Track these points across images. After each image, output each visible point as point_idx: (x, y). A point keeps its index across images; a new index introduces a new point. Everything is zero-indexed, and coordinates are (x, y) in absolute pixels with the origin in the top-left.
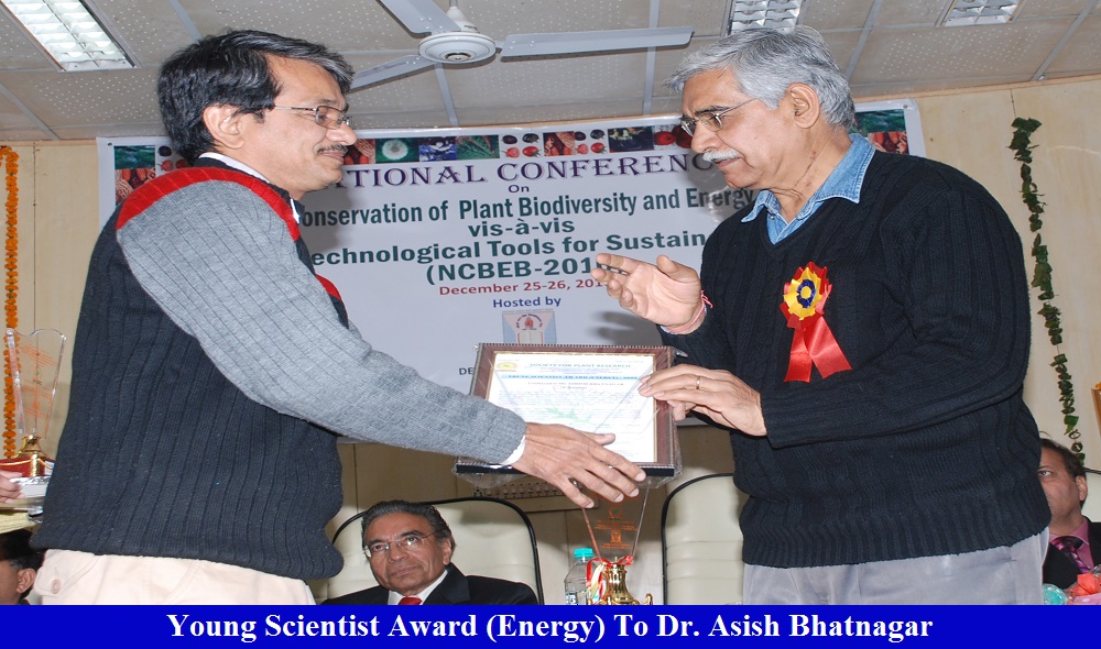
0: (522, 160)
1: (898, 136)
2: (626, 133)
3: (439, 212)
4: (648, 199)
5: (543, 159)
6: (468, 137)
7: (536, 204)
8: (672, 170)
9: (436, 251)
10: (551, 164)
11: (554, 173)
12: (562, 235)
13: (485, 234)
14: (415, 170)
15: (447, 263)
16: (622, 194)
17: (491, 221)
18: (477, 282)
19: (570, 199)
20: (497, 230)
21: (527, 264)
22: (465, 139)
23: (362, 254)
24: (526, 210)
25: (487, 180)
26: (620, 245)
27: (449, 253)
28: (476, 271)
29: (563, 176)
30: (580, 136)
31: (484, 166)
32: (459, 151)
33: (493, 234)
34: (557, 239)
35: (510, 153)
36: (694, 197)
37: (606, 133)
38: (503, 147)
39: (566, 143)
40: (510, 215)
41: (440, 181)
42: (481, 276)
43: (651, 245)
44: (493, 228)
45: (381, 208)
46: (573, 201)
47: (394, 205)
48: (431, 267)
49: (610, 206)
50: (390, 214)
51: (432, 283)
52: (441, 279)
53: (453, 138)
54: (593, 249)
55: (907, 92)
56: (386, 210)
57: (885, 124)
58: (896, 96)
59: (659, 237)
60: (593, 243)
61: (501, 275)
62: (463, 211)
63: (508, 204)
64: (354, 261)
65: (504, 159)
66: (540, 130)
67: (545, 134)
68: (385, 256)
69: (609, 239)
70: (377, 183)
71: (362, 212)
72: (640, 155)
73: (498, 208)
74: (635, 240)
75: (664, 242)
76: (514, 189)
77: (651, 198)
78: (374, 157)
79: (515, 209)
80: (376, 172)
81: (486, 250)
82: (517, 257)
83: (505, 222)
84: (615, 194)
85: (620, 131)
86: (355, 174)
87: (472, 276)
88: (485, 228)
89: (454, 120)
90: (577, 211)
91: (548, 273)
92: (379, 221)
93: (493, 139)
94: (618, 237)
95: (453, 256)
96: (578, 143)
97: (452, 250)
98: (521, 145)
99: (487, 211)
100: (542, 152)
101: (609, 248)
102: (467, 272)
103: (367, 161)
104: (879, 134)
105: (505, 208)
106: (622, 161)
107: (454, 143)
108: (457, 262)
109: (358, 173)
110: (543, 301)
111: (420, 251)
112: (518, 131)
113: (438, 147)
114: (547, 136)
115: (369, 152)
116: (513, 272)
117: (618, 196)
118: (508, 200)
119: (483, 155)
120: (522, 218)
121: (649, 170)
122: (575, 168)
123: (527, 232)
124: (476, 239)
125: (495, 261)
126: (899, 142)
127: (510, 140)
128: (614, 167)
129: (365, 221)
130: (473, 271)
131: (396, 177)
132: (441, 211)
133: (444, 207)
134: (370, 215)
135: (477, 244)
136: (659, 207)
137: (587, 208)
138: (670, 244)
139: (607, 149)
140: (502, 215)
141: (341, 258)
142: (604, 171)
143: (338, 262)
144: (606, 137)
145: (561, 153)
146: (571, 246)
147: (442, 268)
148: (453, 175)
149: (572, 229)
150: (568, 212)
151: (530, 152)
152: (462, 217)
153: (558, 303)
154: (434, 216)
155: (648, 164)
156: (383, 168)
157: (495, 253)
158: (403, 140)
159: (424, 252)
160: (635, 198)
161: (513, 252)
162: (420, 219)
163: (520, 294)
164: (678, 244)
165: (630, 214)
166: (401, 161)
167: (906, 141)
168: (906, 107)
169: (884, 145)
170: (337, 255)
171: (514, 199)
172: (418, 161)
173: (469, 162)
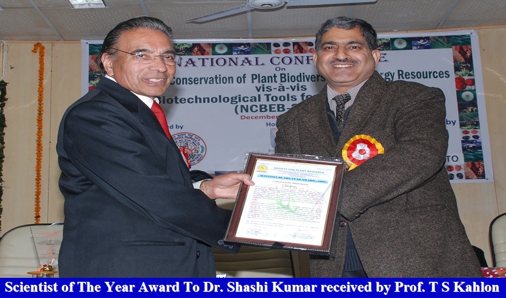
0: (282, 55)
1: (467, 48)
3: (241, 79)
5: (292, 55)
7: (288, 77)
9: (240, 98)
10: (296, 57)
11: (298, 62)
12: (301, 92)
13: (263, 91)
14: (230, 59)
15: (245, 104)
17: (266, 85)
18: (259, 114)
19: (305, 75)
20: (269, 89)
21: (283, 106)
22: (255, 44)
23: (204, 99)
24: (283, 80)
25: (265, 65)
27: (246, 99)
28: (258, 108)
29: (302, 63)
30: (311, 44)
31: (264, 58)
32: (252, 50)
33: (267, 91)
34: (298, 94)
35: (276, 52)
38: (273, 48)
39: (304, 47)
40: (276, 82)
41: (242, 65)
42: (261, 111)
44: (267, 88)
45: (214, 77)
47: (220, 75)
48: (237, 106)
50: (218, 80)
51: (237, 114)
52: (242, 111)
53: (249, 44)
55: (472, 26)
56: (216, 78)
57: (461, 42)
58: (466, 28)
61: (270, 111)
62: (253, 79)
63: (275, 76)
64: (200, 102)
65: (273, 55)
66: (291, 41)
67: (293, 43)
68: (214, 100)
70: (212, 65)
71: (205, 78)
73: (270, 78)
76: (278, 69)
78: (211, 52)
79: (278, 79)
80: (212, 59)
81: (264, 98)
82: (279, 102)
83: (273, 85)
86: (202, 60)
87: (257, 111)
88: (263, 88)
89: (250, 35)
90: (308, 81)
92: (213, 83)
93: (269, 45)
95: (248, 101)
96: (309, 47)
97: (247, 98)
98: (282, 48)
99: (265, 79)
100: (292, 51)
102: (254, 108)
103: (208, 54)
104: (458, 47)
105: (273, 78)
107: (249, 46)
108: (250, 104)
109: (203, 59)
111: (232, 98)
112: (281, 41)
113: (242, 48)
114: (294, 44)
115: (209, 50)
116: (276, 109)
118: (275, 75)
119: (264, 53)
120: (281, 83)
122: (308, 60)
123: (284, 90)
124: (259, 93)
125: (268, 104)
126: (467, 51)
127: (277, 45)
129: (206, 83)
130: (257, 109)
131: (221, 62)
133: (244, 77)
134: (209, 80)
135: (259, 96)
137: (313, 79)
140: (272, 82)
141: (194, 100)
143: (192, 102)
145: (301, 52)
147: (242, 106)
148: (249, 62)
149: (306, 89)
150: (304, 81)
151: (286, 51)
152: (253, 82)
154: (239, 81)
156: (215, 57)
157: (268, 100)
158: (226, 44)
159: (234, 98)
161: (276, 100)
162: (232, 83)
166: (224, 54)
167: (471, 50)
168: (471, 33)
169: (460, 52)
170: (192, 99)
171: (278, 74)
172: (232, 54)
173: (257, 56)
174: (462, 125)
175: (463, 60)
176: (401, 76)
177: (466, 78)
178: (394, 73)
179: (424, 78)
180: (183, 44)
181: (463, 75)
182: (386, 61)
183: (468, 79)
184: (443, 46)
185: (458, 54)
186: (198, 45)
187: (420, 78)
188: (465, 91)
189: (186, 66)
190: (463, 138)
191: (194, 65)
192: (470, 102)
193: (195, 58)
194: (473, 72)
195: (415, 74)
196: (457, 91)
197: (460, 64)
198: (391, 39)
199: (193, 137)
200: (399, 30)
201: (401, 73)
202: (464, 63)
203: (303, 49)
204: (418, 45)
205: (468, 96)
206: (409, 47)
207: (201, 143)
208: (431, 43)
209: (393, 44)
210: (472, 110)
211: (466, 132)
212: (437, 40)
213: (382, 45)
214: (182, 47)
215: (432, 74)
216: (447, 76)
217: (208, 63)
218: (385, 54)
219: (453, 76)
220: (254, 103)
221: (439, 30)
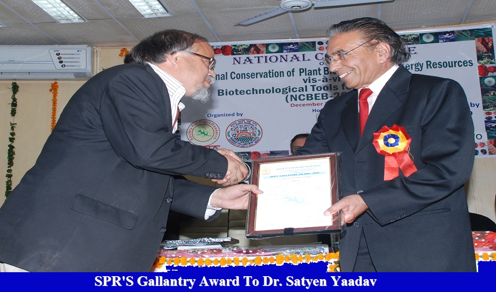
1: (489, 39)
3: (291, 73)
6: (303, 42)
9: (290, 89)
13: (310, 82)
14: (281, 56)
15: (294, 94)
17: (312, 77)
18: (306, 102)
20: (315, 81)
21: (327, 94)
23: (260, 90)
24: (326, 72)
25: (311, 60)
27: (295, 90)
28: (306, 97)
31: (310, 54)
32: (299, 48)
33: (313, 82)
35: (320, 49)
38: (318, 46)
40: (320, 74)
41: (291, 61)
42: (308, 99)
44: (313, 80)
45: (268, 72)
47: (273, 70)
48: (287, 96)
50: (271, 74)
51: (288, 102)
52: (291, 100)
53: (297, 43)
55: (493, 20)
56: (270, 72)
57: (483, 34)
58: (488, 22)
61: (316, 99)
62: (300, 73)
63: (319, 70)
64: (257, 93)
65: (318, 51)
68: (268, 91)
70: (266, 62)
71: (260, 73)
73: (315, 71)
76: (322, 63)
78: (265, 51)
79: (322, 72)
80: (266, 57)
81: (310, 89)
82: (323, 92)
83: (318, 77)
86: (257, 58)
87: (304, 99)
88: (309, 80)
89: (297, 36)
92: (267, 77)
93: (314, 43)
95: (296, 91)
97: (296, 88)
99: (310, 73)
102: (302, 97)
103: (262, 53)
104: (480, 38)
105: (318, 71)
107: (297, 45)
108: (298, 94)
109: (259, 57)
111: (283, 89)
112: (324, 40)
113: (291, 46)
115: (263, 49)
116: (321, 97)
118: (319, 68)
119: (309, 50)
120: (325, 75)
123: (327, 81)
124: (306, 84)
125: (313, 93)
126: (489, 42)
127: (321, 43)
129: (261, 77)
130: (304, 97)
131: (274, 59)
132: (292, 73)
133: (293, 71)
134: (263, 75)
135: (306, 86)
140: (317, 74)
141: (251, 92)
143: (250, 93)
147: (292, 96)
148: (297, 58)
152: (300, 75)
154: (289, 75)
156: (269, 55)
157: (313, 90)
158: (277, 44)
159: (285, 89)
161: (321, 90)
162: (283, 76)
166: (276, 52)
167: (492, 41)
168: (493, 26)
169: (482, 43)
170: (250, 91)
171: (322, 68)
172: (283, 52)
173: (303, 53)
174: (484, 107)
175: (485, 50)
176: (429, 66)
177: (488, 66)
178: (423, 64)
179: (450, 67)
180: (241, 45)
181: (485, 63)
182: (415, 53)
183: (491, 67)
184: (467, 38)
185: (481, 45)
186: (255, 45)
187: (446, 67)
188: (487, 77)
189: (244, 63)
190: (486, 118)
191: (251, 63)
192: (492, 87)
193: (251, 56)
194: (495, 60)
195: (442, 64)
196: (480, 77)
197: (483, 53)
198: (420, 34)
199: (251, 123)
200: (427, 27)
201: (429, 63)
202: (486, 53)
204: (444, 39)
205: (490, 82)
206: (436, 41)
207: (258, 127)
208: (456, 37)
209: (421, 38)
210: (493, 93)
211: (489, 113)
212: (461, 34)
213: (412, 40)
214: (241, 48)
215: (457, 64)
216: (471, 65)
217: (262, 60)
218: (415, 48)
219: (476, 64)
220: (302, 93)
221: (464, 25)
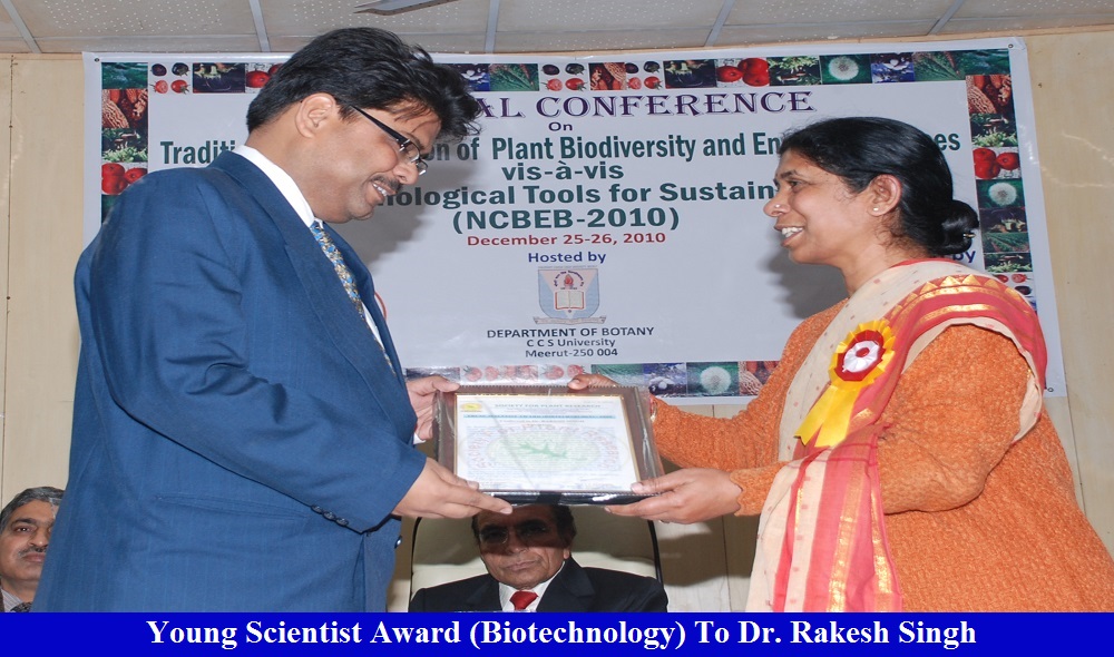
0: (565, 93)
1: (1001, 80)
2: (684, 67)
3: (468, 151)
4: (709, 144)
5: (589, 94)
6: (503, 65)
7: (580, 145)
8: (737, 111)
9: (465, 195)
10: (598, 99)
11: (602, 110)
12: (609, 182)
13: (521, 177)
15: (477, 209)
16: (679, 137)
17: (528, 163)
18: (510, 232)
19: (619, 141)
20: (535, 174)
21: (568, 214)
22: (500, 67)
24: (568, 152)
25: (524, 116)
26: (675, 196)
27: (479, 198)
28: (509, 220)
29: (611, 113)
30: (631, 68)
31: (521, 100)
32: (493, 81)
33: (530, 178)
34: (602, 185)
35: (551, 86)
36: (763, 143)
37: (662, 66)
38: (543, 78)
39: (615, 76)
40: (550, 157)
42: (515, 226)
43: (711, 196)
44: (530, 171)
46: (622, 143)
48: (459, 213)
49: (665, 150)
51: (459, 232)
52: (470, 227)
53: (487, 65)
54: (644, 199)
55: (1014, 29)
57: (987, 65)
58: (999, 33)
59: (720, 188)
60: (644, 192)
61: (538, 225)
62: (496, 150)
63: (548, 144)
65: (544, 92)
66: (586, 59)
67: (590, 64)
68: (403, 199)
69: (663, 188)
72: (701, 93)
73: (536, 148)
74: (693, 190)
75: (726, 193)
76: (555, 127)
77: (712, 142)
79: (556, 150)
81: (521, 196)
82: (557, 205)
83: (544, 164)
84: (671, 137)
85: (678, 64)
87: (505, 225)
88: (521, 170)
89: (490, 46)
90: (626, 155)
91: (591, 225)
93: (532, 68)
94: (673, 186)
95: (483, 201)
96: (629, 76)
97: (483, 194)
98: (564, 76)
99: (524, 151)
100: (588, 85)
101: (663, 198)
102: (499, 220)
104: (979, 76)
105: (544, 148)
106: (679, 98)
107: (487, 72)
108: (489, 208)
110: (585, 256)
111: (446, 195)
112: (561, 61)
113: (469, 75)
114: (593, 67)
116: (551, 222)
117: (675, 139)
118: (547, 139)
119: (520, 86)
120: (564, 160)
121: (710, 111)
122: (626, 105)
123: (569, 177)
124: (510, 183)
125: (531, 209)
126: (1002, 86)
127: (551, 69)
128: (671, 104)
130: (506, 220)
132: (471, 149)
133: (474, 145)
135: (511, 189)
136: (721, 153)
137: (639, 152)
138: (732, 196)
139: (663, 84)
140: (541, 157)
142: (658, 109)
144: (661, 70)
145: (610, 87)
146: (619, 195)
147: (471, 215)
148: (486, 109)
149: (621, 175)
150: (617, 155)
151: (575, 85)
152: (495, 157)
153: (602, 260)
154: (463, 156)
155: (710, 103)
157: (532, 200)
159: (451, 195)
160: (694, 142)
161: (552, 199)
163: (560, 248)
164: (742, 197)
165: (688, 160)
167: (1010, 86)
168: (1011, 46)
169: (984, 90)
171: (555, 138)
173: (504, 94)
174: (989, 263)
175: (991, 109)
177: (999, 150)
181: (991, 144)
182: (810, 108)
183: (1005, 154)
184: (945, 76)
185: (980, 93)
188: (996, 182)
192: (1009, 206)
194: (1016, 137)
196: (977, 181)
197: (985, 118)
198: (822, 57)
200: (841, 38)
202: (993, 116)
203: (613, 78)
204: (886, 73)
205: (1003, 194)
206: (864, 77)
208: (915, 69)
209: (825, 68)
210: (1013, 226)
212: (930, 61)
213: (801, 72)
216: (955, 146)
218: (807, 93)
219: (968, 146)
220: (499, 207)
221: (936, 38)
